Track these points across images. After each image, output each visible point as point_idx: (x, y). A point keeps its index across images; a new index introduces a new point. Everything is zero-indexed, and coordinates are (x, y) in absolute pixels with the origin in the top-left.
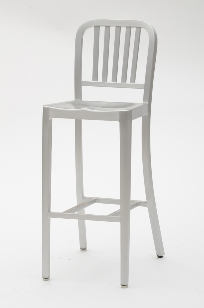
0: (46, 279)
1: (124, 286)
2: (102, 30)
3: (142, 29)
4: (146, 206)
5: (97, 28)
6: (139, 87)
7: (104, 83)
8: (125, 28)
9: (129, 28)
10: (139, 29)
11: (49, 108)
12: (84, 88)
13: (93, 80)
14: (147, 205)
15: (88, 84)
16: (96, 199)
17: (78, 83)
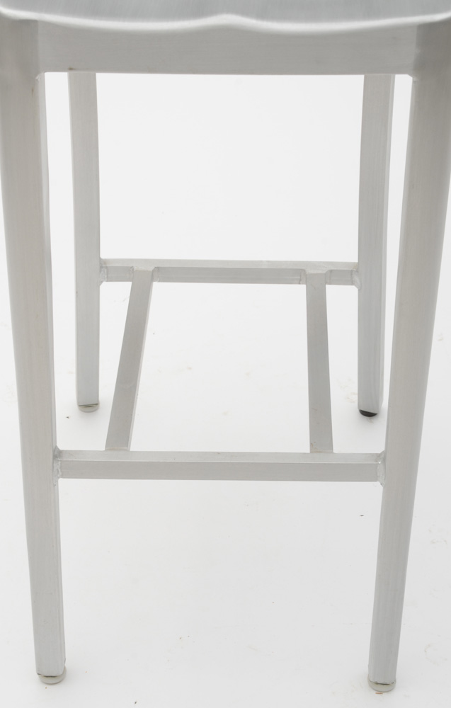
11: (34, 23)
16: (151, 268)
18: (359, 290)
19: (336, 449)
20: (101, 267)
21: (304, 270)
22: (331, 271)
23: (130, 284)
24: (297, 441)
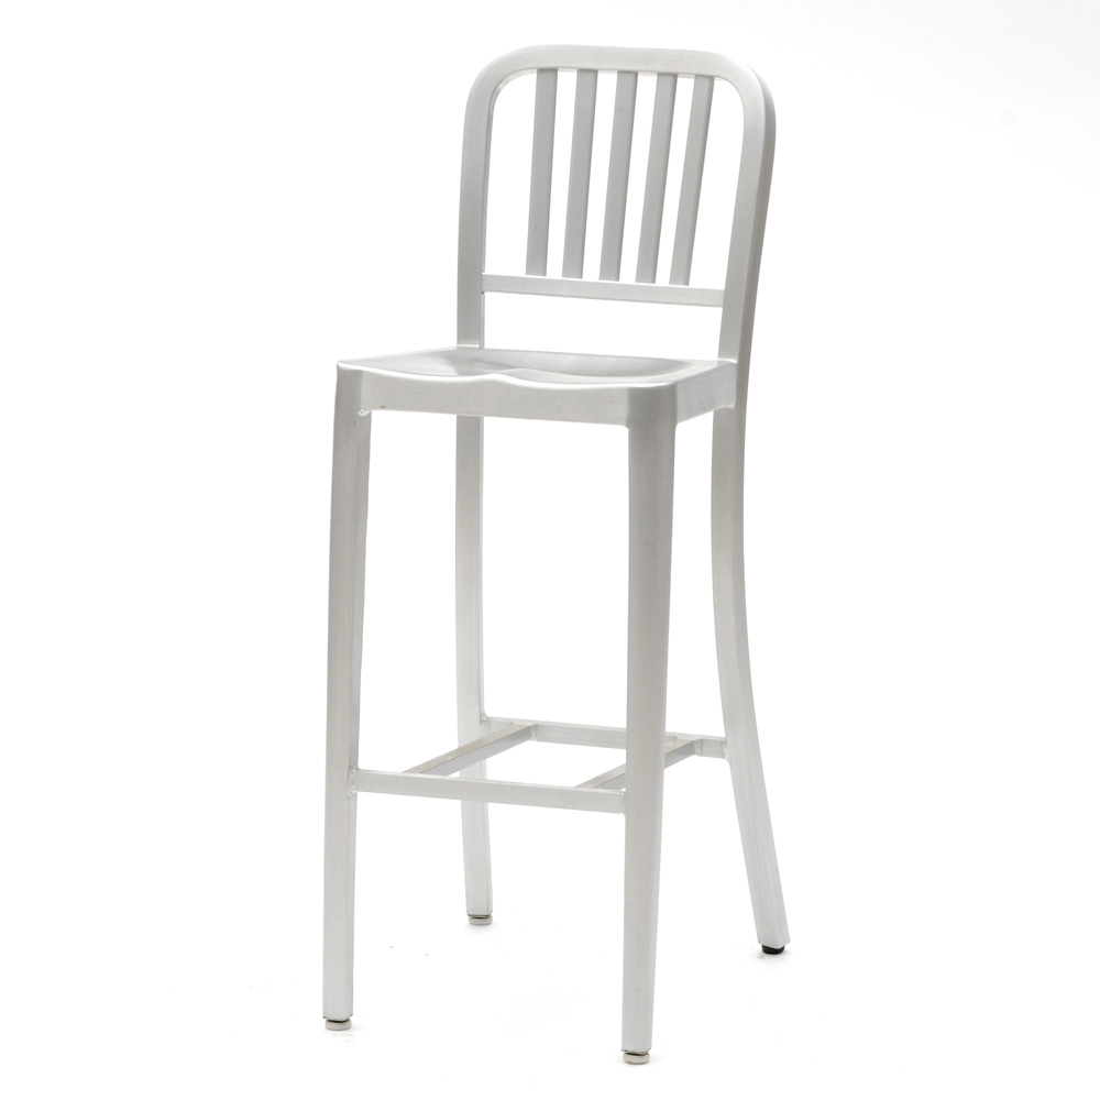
0: (339, 1023)
1: (636, 1056)
2: (567, 83)
3: (718, 83)
4: (723, 757)
5: (548, 75)
6: (702, 298)
7: (572, 284)
8: (654, 79)
9: (668, 80)
10: (706, 83)
11: (361, 372)
12: (493, 302)
13: (528, 272)
14: (726, 751)
15: (508, 285)
16: (530, 724)
17: (472, 283)
22: (702, 741)
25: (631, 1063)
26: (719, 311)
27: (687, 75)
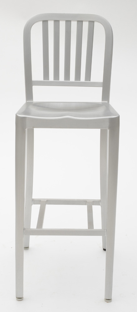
1: (108, 300)
2: (51, 24)
3: (96, 24)
4: (99, 205)
5: (45, 23)
7: (57, 83)
8: (76, 22)
9: (80, 23)
10: (91, 23)
12: (35, 88)
13: (44, 79)
14: (100, 203)
15: (39, 83)
16: (46, 200)
17: (29, 83)
18: (101, 207)
19: (94, 229)
20: (32, 200)
21: (86, 201)
22: (94, 201)
23: (40, 205)
24: (85, 226)
25: (108, 302)
26: (101, 88)
27: (86, 21)
